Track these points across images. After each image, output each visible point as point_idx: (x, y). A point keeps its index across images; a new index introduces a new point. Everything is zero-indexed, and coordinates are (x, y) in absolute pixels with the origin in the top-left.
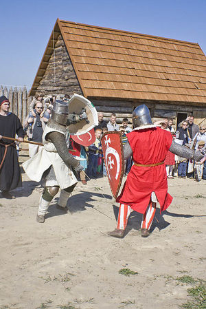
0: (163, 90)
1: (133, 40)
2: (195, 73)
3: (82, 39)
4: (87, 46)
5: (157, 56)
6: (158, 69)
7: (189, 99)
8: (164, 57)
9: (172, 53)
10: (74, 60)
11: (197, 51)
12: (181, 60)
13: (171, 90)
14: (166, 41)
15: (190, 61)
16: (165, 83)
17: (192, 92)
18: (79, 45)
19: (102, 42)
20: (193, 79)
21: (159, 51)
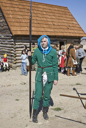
0: (52, 30)
1: (35, 6)
2: (67, 22)
3: (9, 5)
4: (12, 9)
5: (48, 14)
6: (49, 20)
7: (65, 34)
8: (51, 14)
9: (55, 12)
10: (6, 16)
11: (67, 11)
12: (59, 15)
13: (56, 30)
14: (52, 6)
15: (64, 16)
16: (53, 27)
17: (66, 31)
18: (8, 8)
19: (20, 7)
20: (66, 24)
21: (48, 11)
